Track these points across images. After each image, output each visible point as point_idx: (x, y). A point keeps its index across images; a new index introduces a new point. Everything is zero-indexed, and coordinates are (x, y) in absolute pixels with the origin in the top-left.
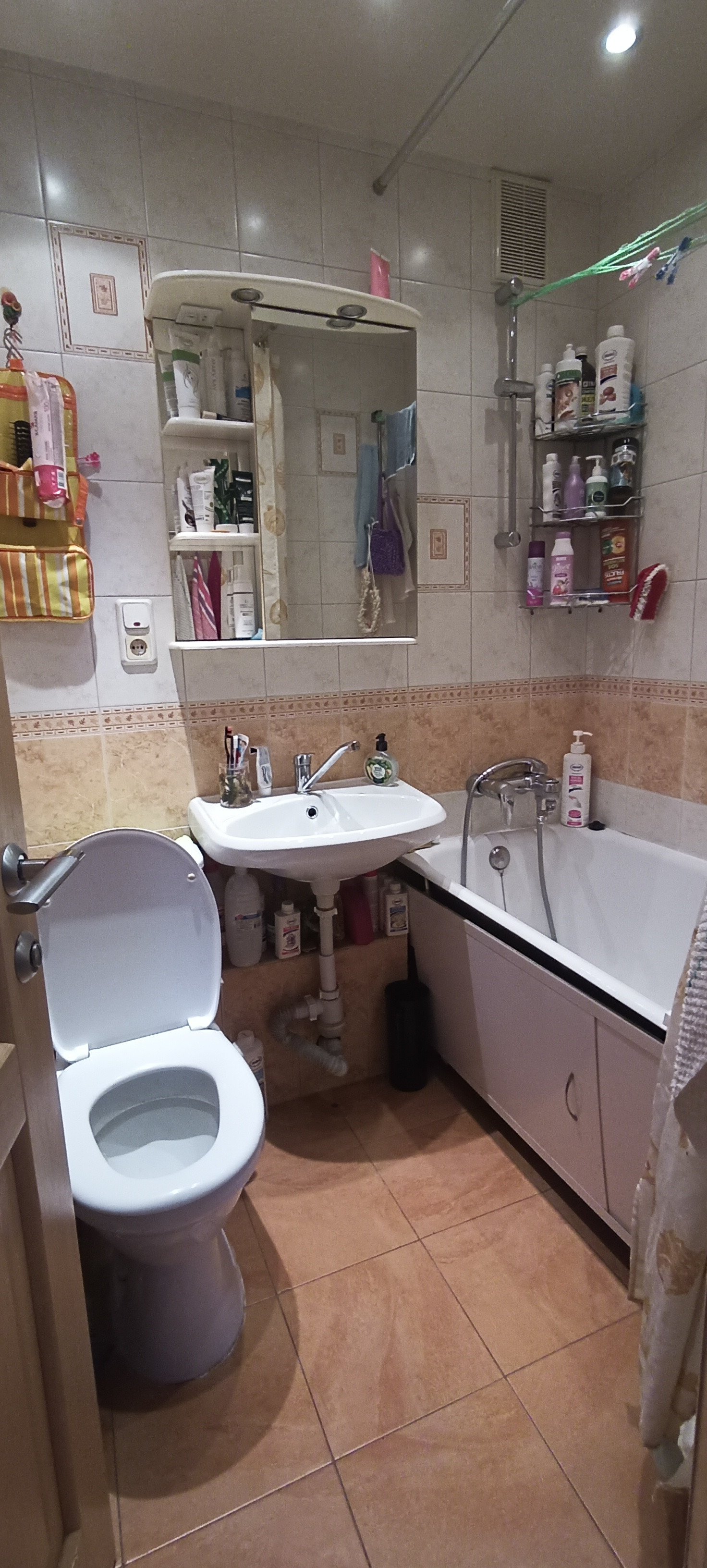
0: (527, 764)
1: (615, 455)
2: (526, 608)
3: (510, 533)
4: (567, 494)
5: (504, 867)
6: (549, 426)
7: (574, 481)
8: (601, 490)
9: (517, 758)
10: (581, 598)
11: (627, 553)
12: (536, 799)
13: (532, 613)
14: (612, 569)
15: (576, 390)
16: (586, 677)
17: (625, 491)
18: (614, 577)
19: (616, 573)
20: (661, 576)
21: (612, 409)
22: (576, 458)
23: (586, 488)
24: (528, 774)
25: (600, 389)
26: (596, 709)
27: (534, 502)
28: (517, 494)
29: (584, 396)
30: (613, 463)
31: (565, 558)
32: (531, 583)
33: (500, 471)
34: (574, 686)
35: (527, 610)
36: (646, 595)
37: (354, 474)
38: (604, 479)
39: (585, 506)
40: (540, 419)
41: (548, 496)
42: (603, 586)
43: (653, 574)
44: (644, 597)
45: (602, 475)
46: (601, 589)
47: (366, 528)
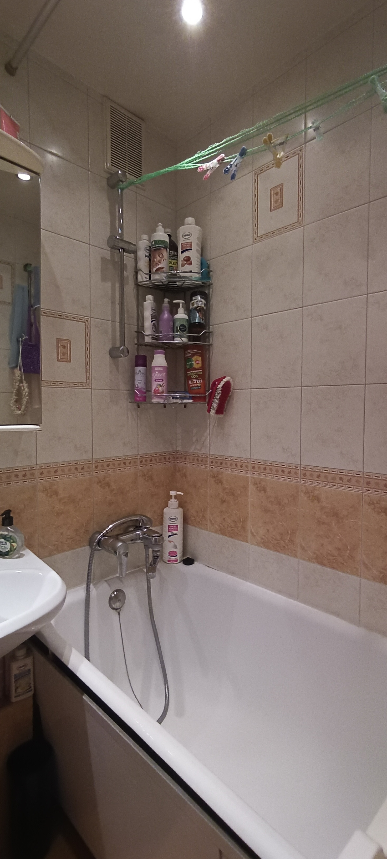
0: (137, 520)
1: (192, 302)
2: (134, 403)
3: (121, 347)
4: (161, 323)
5: (120, 606)
6: (148, 277)
7: (166, 315)
8: (184, 324)
9: (129, 516)
10: (173, 398)
11: (203, 368)
12: (145, 548)
13: (139, 407)
14: (194, 378)
15: (165, 254)
16: (177, 452)
17: (201, 326)
18: (195, 384)
19: (196, 381)
20: (227, 385)
21: (190, 270)
22: (166, 300)
23: (174, 321)
24: (138, 528)
25: (181, 257)
26: (185, 475)
27: (138, 328)
28: (125, 321)
29: (170, 260)
30: (191, 307)
31: (161, 369)
32: (137, 385)
33: (112, 303)
34: (169, 458)
35: (135, 404)
36: (218, 397)
37: (9, 303)
38: (186, 317)
39: (174, 333)
40: (141, 270)
41: (148, 324)
42: (188, 389)
43: (222, 383)
44: (217, 399)
45: (185, 314)
46: (185, 392)
47: (18, 341)
